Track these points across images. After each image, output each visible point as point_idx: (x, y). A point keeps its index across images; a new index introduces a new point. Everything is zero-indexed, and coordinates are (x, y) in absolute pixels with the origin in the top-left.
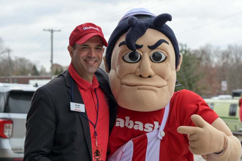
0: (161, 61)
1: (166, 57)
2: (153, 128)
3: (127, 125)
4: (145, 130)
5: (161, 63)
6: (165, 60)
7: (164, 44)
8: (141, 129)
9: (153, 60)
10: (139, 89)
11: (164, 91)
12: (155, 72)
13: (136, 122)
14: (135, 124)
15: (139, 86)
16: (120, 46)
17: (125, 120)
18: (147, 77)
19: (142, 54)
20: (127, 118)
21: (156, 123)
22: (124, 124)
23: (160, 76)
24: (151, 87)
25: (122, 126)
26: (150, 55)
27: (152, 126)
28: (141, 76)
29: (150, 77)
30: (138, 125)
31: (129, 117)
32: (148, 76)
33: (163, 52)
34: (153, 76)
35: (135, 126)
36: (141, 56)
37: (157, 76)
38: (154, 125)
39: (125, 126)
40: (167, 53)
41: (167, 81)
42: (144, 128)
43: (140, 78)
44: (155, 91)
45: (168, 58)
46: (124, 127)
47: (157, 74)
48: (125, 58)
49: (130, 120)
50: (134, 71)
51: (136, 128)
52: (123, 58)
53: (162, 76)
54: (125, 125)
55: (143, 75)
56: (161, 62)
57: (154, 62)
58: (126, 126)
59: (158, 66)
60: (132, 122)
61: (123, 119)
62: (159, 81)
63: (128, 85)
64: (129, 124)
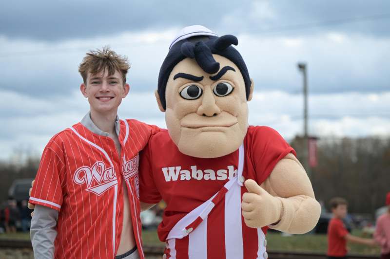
0: (227, 93)
1: (233, 88)
2: (228, 174)
3: (194, 176)
4: (219, 178)
5: (227, 97)
6: (233, 92)
7: (229, 72)
8: (213, 178)
9: (218, 94)
10: (203, 131)
11: (235, 131)
12: (221, 108)
13: (206, 171)
14: (204, 174)
15: (203, 128)
16: (175, 79)
17: (191, 171)
18: (212, 115)
19: (203, 88)
21: (231, 168)
23: (228, 112)
24: (218, 127)
25: (188, 178)
26: (213, 88)
27: (226, 171)
28: (204, 115)
29: (215, 115)
30: (209, 174)
31: (196, 166)
32: (213, 113)
33: (230, 82)
34: (220, 114)
35: (205, 175)
36: (202, 91)
37: (224, 112)
38: (228, 170)
40: (234, 83)
41: (237, 117)
42: (216, 176)
43: (203, 117)
44: (223, 132)
45: (236, 88)
46: (191, 179)
47: (224, 111)
48: (182, 94)
49: (197, 170)
50: (194, 110)
51: (206, 178)
52: (180, 94)
53: (230, 112)
54: (193, 176)
55: (206, 114)
56: (228, 95)
57: (219, 96)
58: (193, 178)
59: (223, 100)
60: (200, 172)
61: (188, 170)
62: (227, 119)
63: (189, 127)
64: (197, 174)
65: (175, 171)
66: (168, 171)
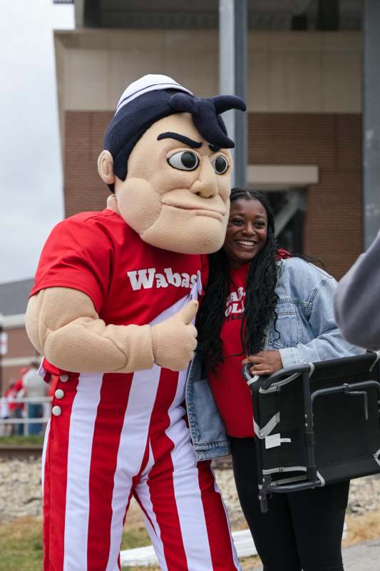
1: (228, 167)
3: (171, 281)
6: (227, 172)
10: (198, 215)
13: (184, 275)
14: (182, 278)
15: (199, 210)
16: (159, 139)
17: (165, 275)
19: (200, 157)
20: (168, 271)
22: (167, 281)
23: (222, 197)
25: (165, 285)
28: (198, 194)
29: (211, 196)
31: (170, 269)
33: (227, 158)
34: (215, 196)
35: (183, 281)
36: (199, 160)
39: (170, 285)
43: (198, 197)
44: (220, 220)
47: (219, 194)
48: (171, 161)
49: (174, 273)
50: (188, 185)
52: (168, 160)
55: (202, 193)
56: (223, 174)
60: (177, 276)
63: (178, 207)
64: (175, 279)
65: (148, 275)
66: (137, 276)
